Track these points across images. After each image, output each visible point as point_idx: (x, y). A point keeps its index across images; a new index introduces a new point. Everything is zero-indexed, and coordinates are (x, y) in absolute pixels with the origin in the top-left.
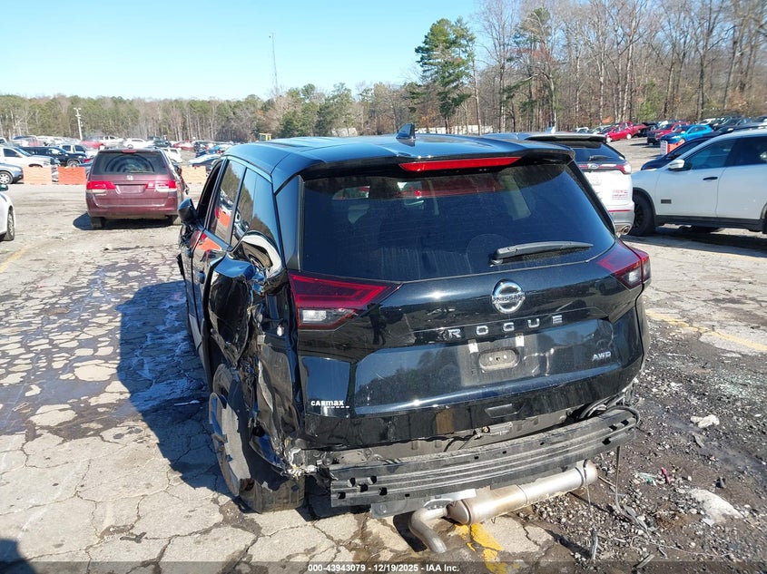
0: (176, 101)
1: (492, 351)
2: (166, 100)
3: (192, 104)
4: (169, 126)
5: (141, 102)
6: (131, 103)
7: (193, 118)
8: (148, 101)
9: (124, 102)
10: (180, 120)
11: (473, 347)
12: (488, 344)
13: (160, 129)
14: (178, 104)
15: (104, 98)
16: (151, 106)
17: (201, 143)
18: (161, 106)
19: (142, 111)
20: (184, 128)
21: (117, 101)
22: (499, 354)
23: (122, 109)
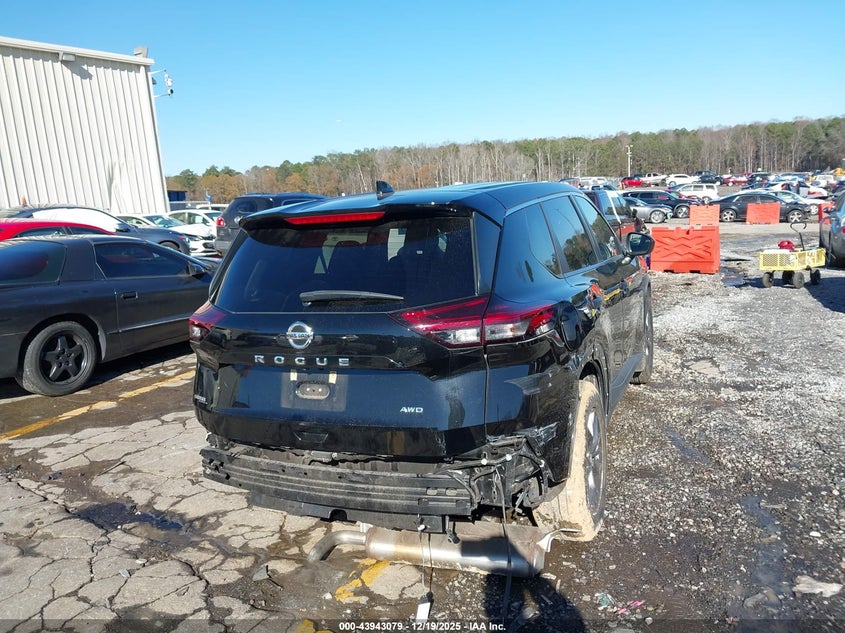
0: (750, 126)
1: (310, 382)
2: (738, 126)
3: (771, 129)
4: (738, 157)
5: (707, 132)
6: (695, 133)
7: (769, 145)
8: (716, 130)
9: (688, 134)
10: (751, 149)
11: (294, 376)
12: (305, 376)
13: (726, 162)
14: (753, 129)
15: (666, 131)
16: (718, 135)
17: (757, 175)
18: (731, 133)
19: (707, 141)
20: (757, 157)
21: (680, 134)
22: (315, 387)
23: (684, 141)
